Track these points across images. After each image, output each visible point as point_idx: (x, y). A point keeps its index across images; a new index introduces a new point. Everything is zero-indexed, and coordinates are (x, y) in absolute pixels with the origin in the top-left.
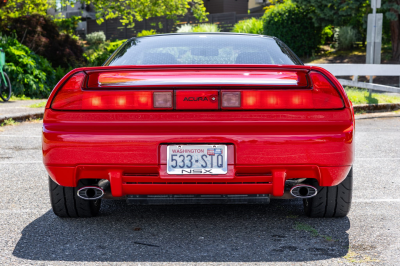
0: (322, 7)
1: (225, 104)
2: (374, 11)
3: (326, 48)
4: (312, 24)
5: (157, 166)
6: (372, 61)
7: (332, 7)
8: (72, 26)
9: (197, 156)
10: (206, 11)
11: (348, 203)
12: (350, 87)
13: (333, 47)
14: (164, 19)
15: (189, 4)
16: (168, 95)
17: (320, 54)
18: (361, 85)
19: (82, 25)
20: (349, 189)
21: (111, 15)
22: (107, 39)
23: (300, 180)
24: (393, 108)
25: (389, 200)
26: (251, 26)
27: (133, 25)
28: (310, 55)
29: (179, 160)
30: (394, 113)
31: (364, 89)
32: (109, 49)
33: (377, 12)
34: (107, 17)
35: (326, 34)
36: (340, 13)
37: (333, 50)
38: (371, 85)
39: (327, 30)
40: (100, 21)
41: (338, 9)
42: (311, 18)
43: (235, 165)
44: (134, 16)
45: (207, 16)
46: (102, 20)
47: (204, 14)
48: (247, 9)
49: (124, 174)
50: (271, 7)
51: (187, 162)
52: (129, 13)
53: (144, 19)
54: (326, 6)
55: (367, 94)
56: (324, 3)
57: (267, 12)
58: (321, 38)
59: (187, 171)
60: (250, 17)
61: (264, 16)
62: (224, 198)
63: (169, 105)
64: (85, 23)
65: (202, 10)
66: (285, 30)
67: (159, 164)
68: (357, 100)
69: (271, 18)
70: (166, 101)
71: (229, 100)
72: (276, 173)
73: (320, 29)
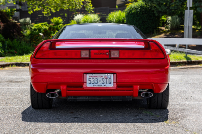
0: (160, 5)
1: (112, 56)
2: (189, 8)
3: (163, 28)
4: (154, 14)
5: (82, 83)
6: (187, 37)
7: (166, 5)
8: (11, 14)
9: (100, 79)
10: (93, 7)
11: (167, 102)
12: (175, 51)
13: (167, 28)
14: (68, 11)
15: (83, 2)
16: (87, 52)
17: (159, 32)
18: (181, 50)
19: (17, 14)
20: (168, 95)
21: (37, 9)
22: (32, 22)
23: (145, 90)
24: (199, 63)
25: (188, 103)
26: (118, 15)
27: (50, 15)
28: (153, 33)
29: (92, 80)
30: (199, 66)
31: (183, 52)
32: (33, 28)
33: (190, 9)
34: (35, 10)
35: (163, 20)
36: (171, 8)
37: (167, 30)
38: (186, 50)
39: (163, 18)
40: (31, 12)
41: (170, 6)
42: (153, 11)
43: (117, 83)
44: (50, 9)
45: (93, 10)
46: (32, 12)
47: (92, 8)
48: (116, 5)
49: (68, 86)
50: (130, 4)
51: (95, 81)
52: (48, 8)
53: (56, 11)
54: (162, 4)
55: (185, 55)
56: (161, 2)
57: (127, 7)
58: (159, 22)
59: (95, 85)
60: (117, 10)
61: (126, 10)
62: (112, 98)
63: (87, 56)
64: (18, 12)
65: (90, 6)
66: (138, 18)
67: (83, 82)
68: (179, 58)
69: (130, 10)
70: (86, 55)
71: (114, 54)
72: (135, 87)
73: (159, 17)
